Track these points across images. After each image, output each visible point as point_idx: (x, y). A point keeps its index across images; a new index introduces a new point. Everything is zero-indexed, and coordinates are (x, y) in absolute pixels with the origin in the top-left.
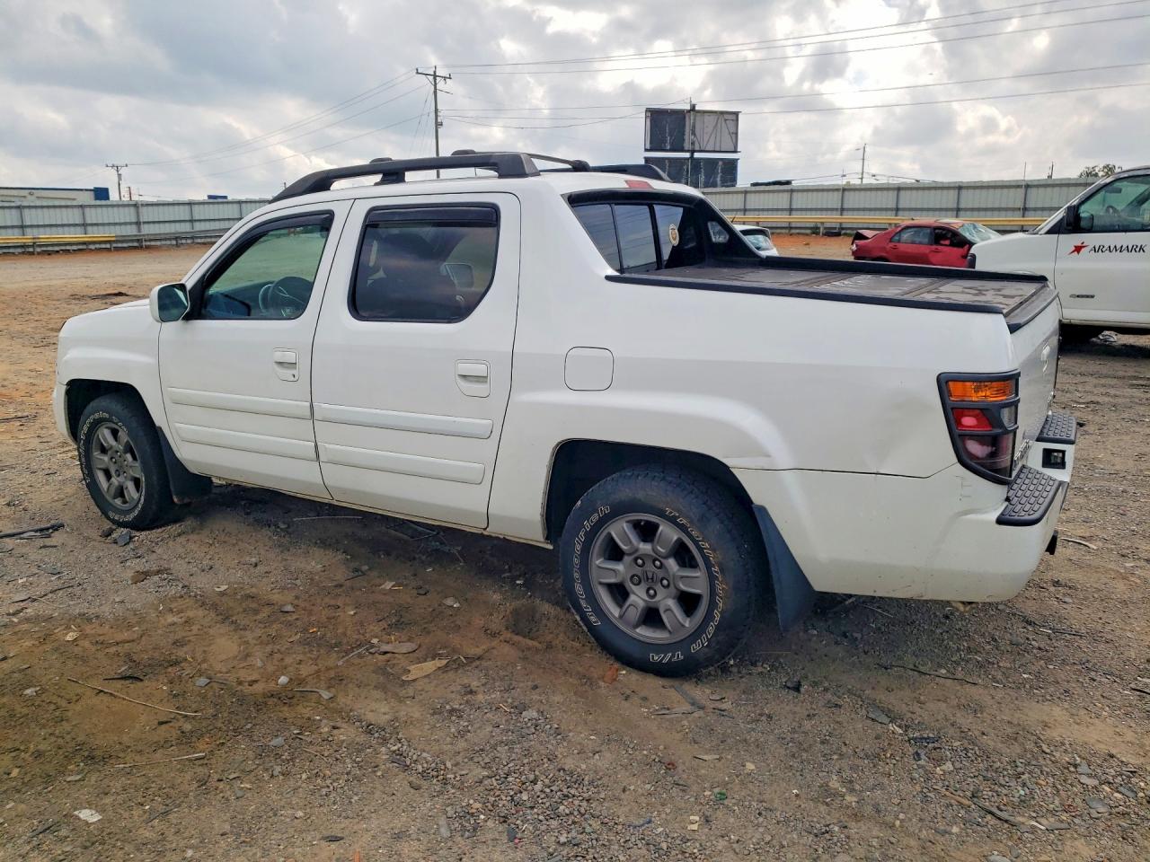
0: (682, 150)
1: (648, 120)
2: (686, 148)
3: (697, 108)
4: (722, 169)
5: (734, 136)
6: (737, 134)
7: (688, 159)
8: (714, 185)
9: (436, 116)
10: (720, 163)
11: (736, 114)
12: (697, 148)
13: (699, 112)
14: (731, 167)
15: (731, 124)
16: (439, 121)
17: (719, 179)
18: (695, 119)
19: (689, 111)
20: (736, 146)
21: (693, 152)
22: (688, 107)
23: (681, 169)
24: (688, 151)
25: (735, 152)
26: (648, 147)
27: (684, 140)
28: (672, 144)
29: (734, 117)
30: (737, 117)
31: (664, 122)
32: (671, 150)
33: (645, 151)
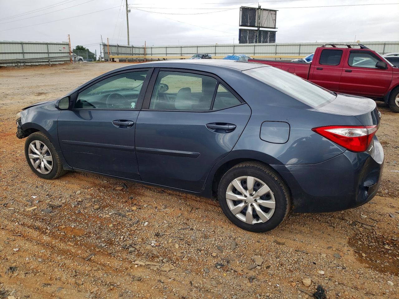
0: (254, 26)
1: (241, 12)
2: (256, 25)
3: (261, 8)
4: (269, 35)
5: (275, 21)
6: (275, 20)
7: (257, 30)
8: (266, 42)
9: (127, 7)
10: (269, 33)
11: (275, 11)
12: (261, 26)
13: (261, 9)
14: (273, 34)
15: (273, 16)
16: (128, 9)
17: (268, 40)
18: (260, 13)
19: (258, 9)
20: (275, 26)
21: (260, 27)
22: (258, 7)
23: (254, 35)
24: (256, 27)
25: (275, 28)
26: (241, 24)
27: (255, 22)
28: (250, 23)
29: (274, 13)
30: (276, 12)
31: (247, 13)
32: (250, 26)
33: (239, 26)
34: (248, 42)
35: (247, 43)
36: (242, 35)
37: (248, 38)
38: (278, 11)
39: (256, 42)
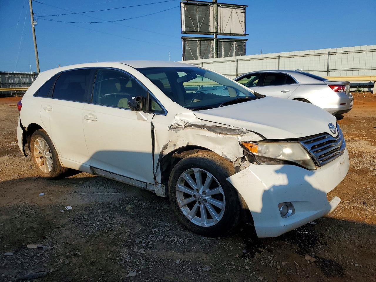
0: (208, 33)
1: (183, 10)
2: (211, 31)
4: (236, 46)
5: (243, 23)
7: (212, 39)
8: (231, 55)
10: (235, 42)
12: (219, 31)
13: (219, 5)
15: (241, 15)
18: (217, 10)
19: (212, 4)
21: (217, 34)
24: (211, 33)
25: (244, 35)
26: (184, 29)
27: (209, 25)
28: (201, 29)
29: (242, 10)
30: (245, 9)
31: (195, 12)
32: (201, 32)
33: (182, 33)
34: (199, 58)
35: (196, 59)
36: (187, 48)
37: (198, 52)
38: (247, 6)
39: (213, 57)
